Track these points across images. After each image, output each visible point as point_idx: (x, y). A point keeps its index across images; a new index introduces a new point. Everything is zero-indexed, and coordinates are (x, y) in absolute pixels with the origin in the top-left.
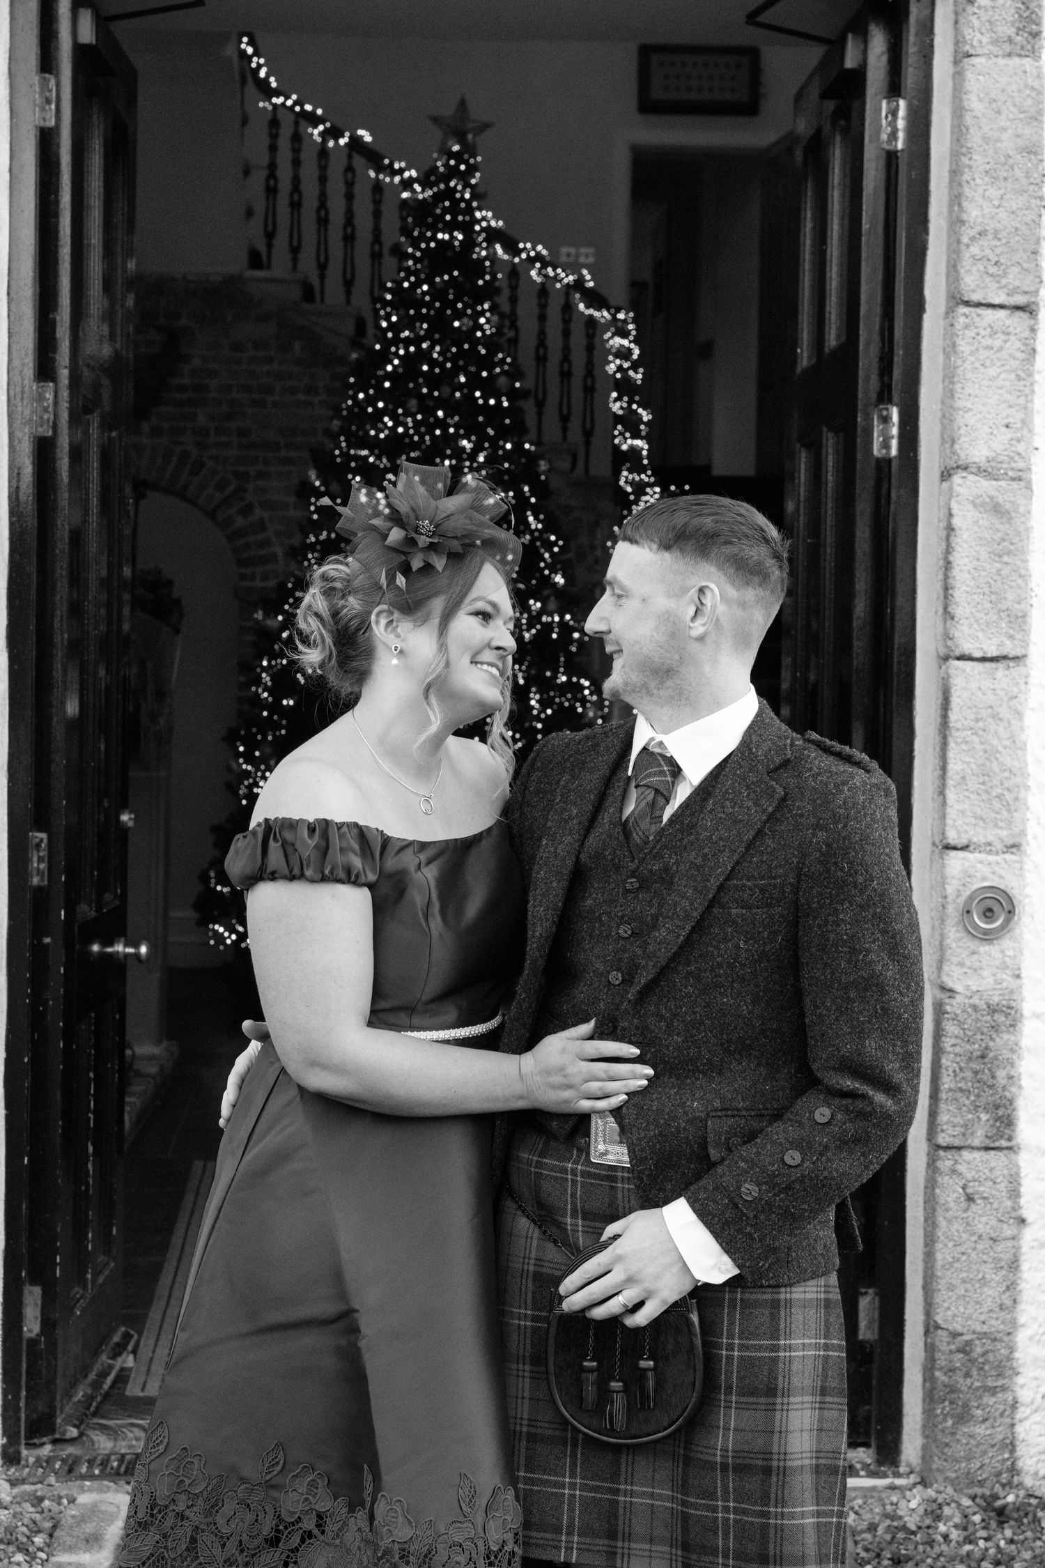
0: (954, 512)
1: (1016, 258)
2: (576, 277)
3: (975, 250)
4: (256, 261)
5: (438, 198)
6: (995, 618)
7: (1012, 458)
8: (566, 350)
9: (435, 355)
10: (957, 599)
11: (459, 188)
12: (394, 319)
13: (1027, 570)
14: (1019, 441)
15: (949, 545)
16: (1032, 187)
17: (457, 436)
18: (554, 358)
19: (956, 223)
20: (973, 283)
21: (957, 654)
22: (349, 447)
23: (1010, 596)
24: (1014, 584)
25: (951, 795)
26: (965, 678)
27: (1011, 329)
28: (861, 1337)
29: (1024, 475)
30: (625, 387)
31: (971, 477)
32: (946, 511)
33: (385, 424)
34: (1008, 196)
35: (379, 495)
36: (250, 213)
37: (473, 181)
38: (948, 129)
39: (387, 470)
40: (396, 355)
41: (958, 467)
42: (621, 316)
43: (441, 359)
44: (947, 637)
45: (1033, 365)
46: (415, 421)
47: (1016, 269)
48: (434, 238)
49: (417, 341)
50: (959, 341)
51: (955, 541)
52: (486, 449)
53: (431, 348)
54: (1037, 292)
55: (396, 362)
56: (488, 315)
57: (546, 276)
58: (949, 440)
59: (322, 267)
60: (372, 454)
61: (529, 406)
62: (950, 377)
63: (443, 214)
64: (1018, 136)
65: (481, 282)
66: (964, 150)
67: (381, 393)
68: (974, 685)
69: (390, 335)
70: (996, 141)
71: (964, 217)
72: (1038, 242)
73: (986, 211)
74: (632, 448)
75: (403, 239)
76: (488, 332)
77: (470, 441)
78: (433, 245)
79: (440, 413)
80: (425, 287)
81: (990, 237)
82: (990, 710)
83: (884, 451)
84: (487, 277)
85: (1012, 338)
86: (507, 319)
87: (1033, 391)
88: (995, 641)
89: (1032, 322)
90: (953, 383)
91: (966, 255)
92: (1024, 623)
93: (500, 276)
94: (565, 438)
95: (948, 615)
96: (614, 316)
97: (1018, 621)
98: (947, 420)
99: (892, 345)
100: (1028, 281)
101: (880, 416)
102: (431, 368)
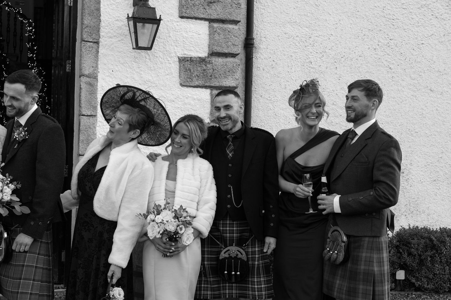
0: (81, 85)
1: (94, 32)
3: (86, 30)
6: (90, 107)
7: (94, 74)
8: (15, 29)
10: (82, 103)
13: (97, 97)
14: (95, 70)
16: (98, 17)
19: (82, 24)
20: (85, 37)
21: (82, 114)
23: (93, 103)
24: (94, 100)
25: (80, 144)
26: (84, 120)
27: (94, 47)
28: (62, 261)
29: (96, 77)
30: (30, 40)
31: (85, 77)
34: (93, 19)
38: (81, 3)
41: (82, 75)
44: (80, 111)
45: (98, 55)
47: (94, 35)
50: (82, 49)
51: (81, 91)
54: (99, 39)
57: (9, 9)
58: (81, 69)
62: (81, 56)
64: (95, 7)
66: (83, 9)
68: (85, 121)
70: (90, 7)
71: (84, 23)
72: (99, 29)
73: (88, 22)
81: (89, 27)
82: (88, 127)
83: (69, 70)
85: (94, 49)
87: (98, 60)
88: (90, 112)
89: (98, 45)
91: (84, 31)
92: (96, 108)
94: (15, 52)
95: (80, 107)
98: (80, 65)
99: (70, 48)
100: (97, 37)
101: (68, 63)
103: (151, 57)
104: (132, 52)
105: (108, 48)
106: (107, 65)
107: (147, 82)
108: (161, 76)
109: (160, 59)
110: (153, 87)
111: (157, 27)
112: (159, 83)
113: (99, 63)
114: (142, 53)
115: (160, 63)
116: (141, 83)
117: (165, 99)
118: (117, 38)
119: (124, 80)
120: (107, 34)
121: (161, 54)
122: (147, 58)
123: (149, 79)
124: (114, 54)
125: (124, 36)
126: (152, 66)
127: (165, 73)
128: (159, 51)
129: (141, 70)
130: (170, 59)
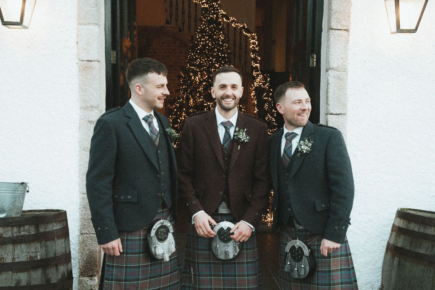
0: (329, 79)
1: (345, 18)
2: (243, 25)
3: (334, 16)
4: (168, 22)
5: (210, 7)
6: (339, 105)
7: (343, 66)
8: (240, 43)
9: (210, 44)
10: (330, 100)
11: (215, 4)
12: (200, 36)
13: (347, 93)
14: (344, 62)
15: (328, 87)
16: (349, 0)
17: (215, 63)
18: (238, 45)
19: (330, 10)
21: (330, 113)
23: (342, 99)
24: (343, 96)
26: (332, 119)
27: (343, 35)
29: (346, 70)
30: (254, 51)
31: (333, 71)
32: (327, 79)
33: (198, 61)
34: (343, 3)
35: (197, 77)
36: (166, 11)
37: (218, 3)
39: (198, 72)
41: (330, 69)
42: (253, 34)
43: (211, 45)
44: (327, 109)
45: (348, 44)
46: (205, 60)
47: (344, 21)
48: (209, 16)
49: (205, 41)
50: (330, 38)
51: (329, 86)
53: (209, 43)
54: (349, 26)
55: (201, 46)
56: (222, 35)
57: (235, 25)
58: (328, 62)
59: (183, 24)
60: (195, 68)
61: (232, 56)
62: (328, 47)
63: (211, 11)
65: (220, 27)
67: (197, 54)
68: (334, 120)
69: (199, 40)
71: (332, 8)
72: (350, 14)
73: (337, 7)
74: (256, 66)
75: (202, 17)
76: (222, 39)
77: (218, 64)
78: (209, 18)
79: (211, 58)
80: (207, 28)
81: (338, 13)
82: (338, 126)
83: (312, 65)
84: (222, 26)
85: (344, 37)
86: (226, 36)
87: (348, 50)
88: (339, 110)
89: (348, 33)
91: (332, 17)
92: (346, 106)
93: (225, 25)
94: (240, 64)
95: (327, 104)
96: (252, 35)
97: (344, 105)
98: (327, 57)
99: (315, 40)
100: (347, 23)
101: (312, 57)
102: (209, 47)
106: (359, 55)
111: (425, 3)
113: (349, 53)
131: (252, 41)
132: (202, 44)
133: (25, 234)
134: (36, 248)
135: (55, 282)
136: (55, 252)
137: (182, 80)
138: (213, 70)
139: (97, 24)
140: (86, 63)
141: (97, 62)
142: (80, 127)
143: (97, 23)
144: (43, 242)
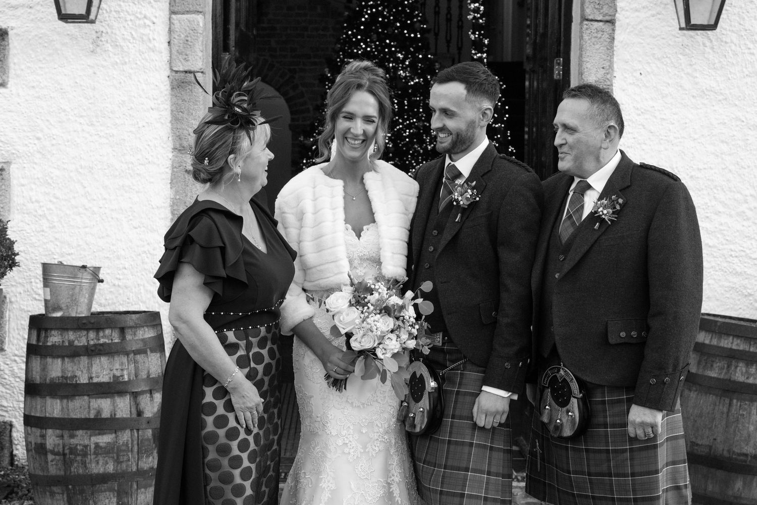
1: (606, 2)
7: (605, 81)
8: (449, 8)
9: (385, 13)
14: (608, 74)
17: (396, 52)
18: (443, 11)
20: (589, 12)
22: (344, 58)
27: (605, 30)
29: (610, 87)
30: (476, 27)
33: (361, 46)
40: (367, 13)
43: (388, 15)
45: (613, 44)
46: (375, 45)
47: (607, 6)
49: (376, 6)
50: (584, 35)
52: (409, 58)
53: (383, 10)
54: (615, 15)
55: (366, 16)
58: (581, 74)
61: (431, 37)
62: (581, 49)
67: (360, 32)
69: (363, 3)
74: (480, 57)
77: (402, 54)
79: (388, 41)
83: (558, 77)
85: (605, 33)
87: (613, 54)
89: (613, 27)
90: (582, 51)
91: (587, 1)
94: (448, 50)
98: (580, 65)
99: (560, 36)
100: (611, 11)
101: (557, 63)
102: (383, 19)
103: (715, 43)
104: (678, 36)
105: (632, 32)
106: (631, 63)
107: (707, 93)
108: (734, 79)
109: (733, 47)
110: (720, 101)
112: (730, 94)
113: (615, 59)
114: (698, 37)
115: (733, 55)
116: (695, 94)
117: (743, 124)
118: (650, 10)
119: (663, 90)
120: (630, 3)
121: (734, 37)
122: (706, 46)
123: (710, 86)
124: (642, 42)
125: (662, 6)
126: (716, 61)
127: (743, 72)
128: (730, 30)
129: (696, 70)
130: (751, 46)
131: (472, 6)
132: (369, 12)
133: (106, 342)
134: (122, 364)
135: (150, 416)
136: (149, 372)
137: (328, 85)
138: (391, 65)
139: (201, 12)
140: (183, 74)
141: (200, 74)
142: (172, 180)
143: (200, 10)
144: (132, 355)
